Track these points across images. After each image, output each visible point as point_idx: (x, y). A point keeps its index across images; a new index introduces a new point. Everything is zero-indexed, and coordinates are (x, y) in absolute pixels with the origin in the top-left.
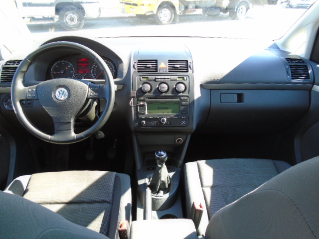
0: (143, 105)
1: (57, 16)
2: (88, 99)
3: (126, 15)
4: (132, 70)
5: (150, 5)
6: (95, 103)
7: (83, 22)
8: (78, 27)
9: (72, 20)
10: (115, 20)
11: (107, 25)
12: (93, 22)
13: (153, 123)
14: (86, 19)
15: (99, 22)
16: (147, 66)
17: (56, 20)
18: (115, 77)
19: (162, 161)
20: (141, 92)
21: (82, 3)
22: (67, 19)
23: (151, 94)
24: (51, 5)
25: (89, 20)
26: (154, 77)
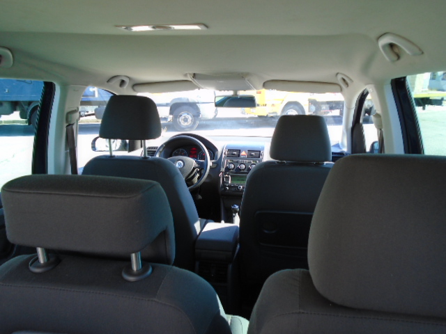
0: (228, 178)
1: (171, 116)
2: (194, 169)
3: (247, 116)
4: (223, 156)
5: (273, 105)
6: (198, 175)
7: (198, 122)
8: (191, 128)
9: (186, 120)
10: (234, 121)
11: (225, 126)
12: (208, 123)
13: (233, 189)
14: (200, 120)
15: (214, 123)
16: (234, 153)
17: (169, 120)
18: (211, 159)
19: (236, 212)
20: (228, 169)
21: (198, 103)
22: (181, 120)
23: (234, 171)
24: (167, 105)
25: (204, 120)
26: (237, 160)
